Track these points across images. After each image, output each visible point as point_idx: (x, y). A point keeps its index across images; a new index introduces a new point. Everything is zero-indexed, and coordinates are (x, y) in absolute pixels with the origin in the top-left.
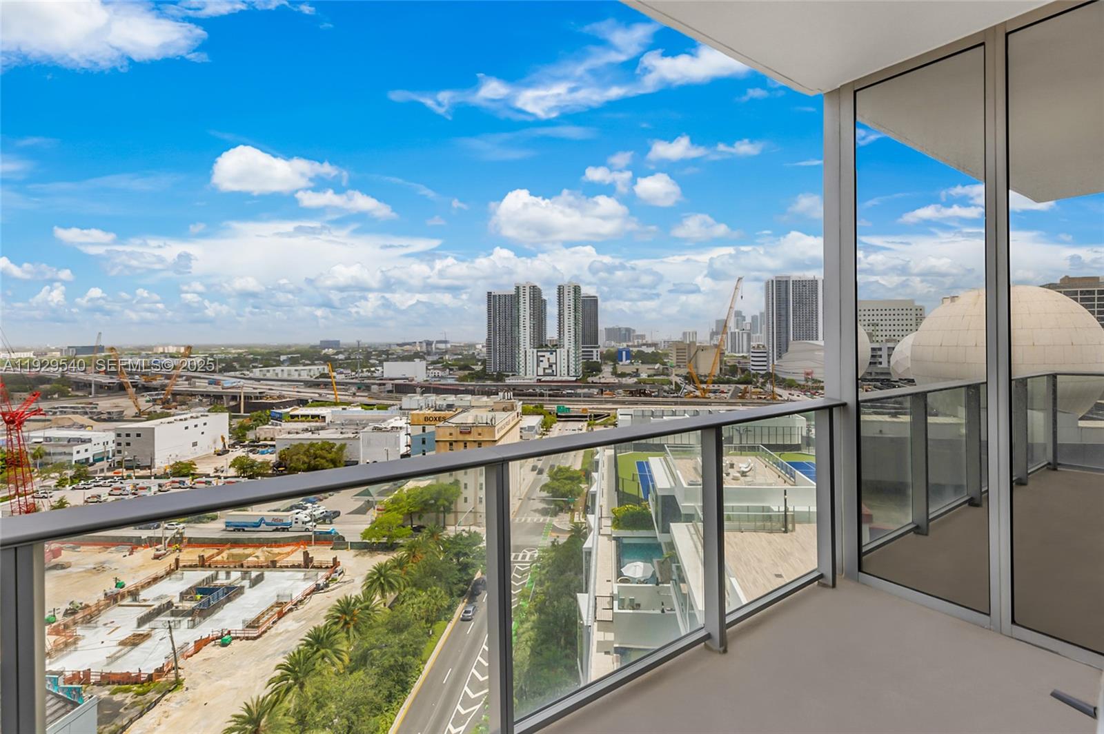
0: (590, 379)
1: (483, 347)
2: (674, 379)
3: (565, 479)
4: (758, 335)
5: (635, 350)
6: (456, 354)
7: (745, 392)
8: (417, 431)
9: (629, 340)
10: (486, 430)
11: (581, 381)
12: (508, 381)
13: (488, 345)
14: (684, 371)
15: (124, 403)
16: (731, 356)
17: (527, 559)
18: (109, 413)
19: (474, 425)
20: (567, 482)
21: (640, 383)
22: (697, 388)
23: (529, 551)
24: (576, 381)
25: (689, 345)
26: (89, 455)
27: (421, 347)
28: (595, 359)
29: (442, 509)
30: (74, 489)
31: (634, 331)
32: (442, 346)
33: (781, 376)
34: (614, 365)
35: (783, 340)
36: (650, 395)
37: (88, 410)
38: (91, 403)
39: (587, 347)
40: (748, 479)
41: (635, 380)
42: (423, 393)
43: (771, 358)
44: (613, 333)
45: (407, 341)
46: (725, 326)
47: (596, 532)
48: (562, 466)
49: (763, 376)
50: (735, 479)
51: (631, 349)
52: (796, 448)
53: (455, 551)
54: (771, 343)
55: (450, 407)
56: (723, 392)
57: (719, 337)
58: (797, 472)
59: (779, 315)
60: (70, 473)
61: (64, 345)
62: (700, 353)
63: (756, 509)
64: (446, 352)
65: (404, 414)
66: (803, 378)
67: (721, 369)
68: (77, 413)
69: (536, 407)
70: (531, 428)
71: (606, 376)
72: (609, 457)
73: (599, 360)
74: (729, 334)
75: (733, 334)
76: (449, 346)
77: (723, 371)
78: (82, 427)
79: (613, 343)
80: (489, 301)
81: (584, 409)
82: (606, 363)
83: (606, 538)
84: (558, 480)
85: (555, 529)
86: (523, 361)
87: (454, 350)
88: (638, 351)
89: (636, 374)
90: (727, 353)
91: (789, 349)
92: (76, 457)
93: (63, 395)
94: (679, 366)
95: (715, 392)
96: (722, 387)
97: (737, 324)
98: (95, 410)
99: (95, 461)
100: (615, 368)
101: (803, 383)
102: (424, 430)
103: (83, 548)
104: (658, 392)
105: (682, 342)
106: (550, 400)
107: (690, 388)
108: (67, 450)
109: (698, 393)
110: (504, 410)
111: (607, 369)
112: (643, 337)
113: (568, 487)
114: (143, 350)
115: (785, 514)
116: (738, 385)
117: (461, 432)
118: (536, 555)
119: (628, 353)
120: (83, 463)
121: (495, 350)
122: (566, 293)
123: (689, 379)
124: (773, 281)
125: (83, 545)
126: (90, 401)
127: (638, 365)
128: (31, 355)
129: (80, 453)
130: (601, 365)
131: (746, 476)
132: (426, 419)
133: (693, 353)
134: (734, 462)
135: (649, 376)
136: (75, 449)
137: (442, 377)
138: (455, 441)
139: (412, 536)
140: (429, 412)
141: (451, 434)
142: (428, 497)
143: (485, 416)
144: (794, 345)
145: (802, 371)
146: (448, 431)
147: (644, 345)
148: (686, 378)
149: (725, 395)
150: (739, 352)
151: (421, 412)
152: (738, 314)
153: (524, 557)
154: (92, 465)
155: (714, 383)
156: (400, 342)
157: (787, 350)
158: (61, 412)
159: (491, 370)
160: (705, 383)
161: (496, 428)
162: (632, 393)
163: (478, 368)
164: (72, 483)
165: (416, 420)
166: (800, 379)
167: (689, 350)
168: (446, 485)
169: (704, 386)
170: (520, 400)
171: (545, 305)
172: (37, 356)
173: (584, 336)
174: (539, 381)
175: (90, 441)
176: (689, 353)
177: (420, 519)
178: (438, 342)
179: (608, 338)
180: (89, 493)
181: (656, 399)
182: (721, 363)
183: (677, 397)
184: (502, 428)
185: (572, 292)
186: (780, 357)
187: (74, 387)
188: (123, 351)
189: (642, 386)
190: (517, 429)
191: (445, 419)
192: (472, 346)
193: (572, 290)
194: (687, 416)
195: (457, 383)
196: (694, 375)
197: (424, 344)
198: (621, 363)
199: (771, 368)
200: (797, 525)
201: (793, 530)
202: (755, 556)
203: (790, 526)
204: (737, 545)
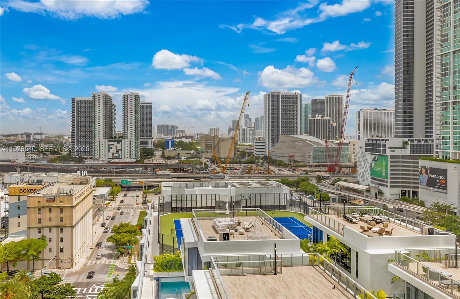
0: (146, 161)
2: (204, 160)
3: (125, 232)
4: (259, 131)
5: (178, 140)
6: (49, 143)
7: (251, 169)
9: (174, 134)
10: (66, 198)
11: (139, 162)
12: (87, 162)
13: (73, 137)
14: (210, 155)
17: (96, 291)
19: (57, 195)
20: (126, 234)
21: (180, 163)
22: (219, 167)
23: (97, 285)
24: (136, 162)
25: (214, 137)
27: (22, 137)
28: (149, 147)
31: (177, 127)
32: (38, 137)
33: (274, 158)
34: (163, 151)
35: (276, 134)
36: (187, 172)
39: (144, 139)
40: (250, 234)
41: (177, 161)
42: (21, 171)
43: (267, 146)
44: (162, 129)
46: (238, 124)
47: (142, 275)
49: (262, 159)
50: (241, 234)
51: (175, 140)
52: (284, 207)
54: (267, 136)
55: (40, 182)
56: (236, 169)
57: (234, 132)
58: (284, 228)
59: (273, 117)
62: (221, 142)
63: (255, 258)
64: (41, 141)
66: (288, 160)
67: (235, 154)
69: (107, 181)
70: (101, 196)
71: (157, 158)
72: (155, 217)
73: (153, 148)
74: (241, 130)
75: (243, 130)
76: (43, 136)
77: (236, 155)
79: (163, 136)
81: (141, 182)
82: (157, 150)
85: (117, 269)
86: (98, 148)
87: (48, 140)
88: (180, 141)
89: (178, 157)
90: (239, 143)
91: (279, 141)
94: (207, 152)
95: (231, 169)
96: (236, 166)
97: (246, 123)
100: (163, 153)
101: (288, 163)
102: (19, 200)
104: (193, 169)
105: (209, 135)
106: (116, 176)
107: (215, 167)
109: (219, 170)
110: (80, 183)
111: (158, 154)
112: (183, 131)
113: (127, 238)
115: (275, 261)
116: (246, 165)
119: (173, 142)
121: (77, 140)
122: (129, 100)
123: (214, 161)
124: (269, 95)
127: (179, 151)
130: (154, 151)
131: (248, 231)
133: (216, 142)
134: (241, 221)
135: (186, 159)
137: (37, 159)
138: (43, 207)
140: (24, 186)
142: (20, 248)
143: (65, 188)
144: (282, 138)
145: (287, 155)
147: (184, 137)
148: (211, 159)
149: (237, 171)
150: (247, 142)
151: (17, 186)
152: (247, 116)
153: (94, 290)
155: (230, 163)
157: (278, 141)
159: (74, 154)
160: (224, 163)
161: (74, 197)
162: (175, 170)
163: (65, 153)
165: (13, 192)
166: (286, 160)
167: (214, 141)
169: (223, 165)
171: (115, 108)
173: (141, 131)
174: (109, 162)
176: (214, 143)
177: (14, 266)
179: (160, 132)
181: (191, 175)
182: (235, 148)
183: (205, 173)
185: (133, 100)
186: (273, 145)
189: (182, 166)
190: (90, 197)
193: (133, 98)
194: (210, 187)
196: (217, 157)
197: (25, 136)
198: (167, 150)
199: (267, 153)
200: (283, 268)
201: (281, 272)
202: (253, 295)
203: (278, 269)
204: (240, 285)
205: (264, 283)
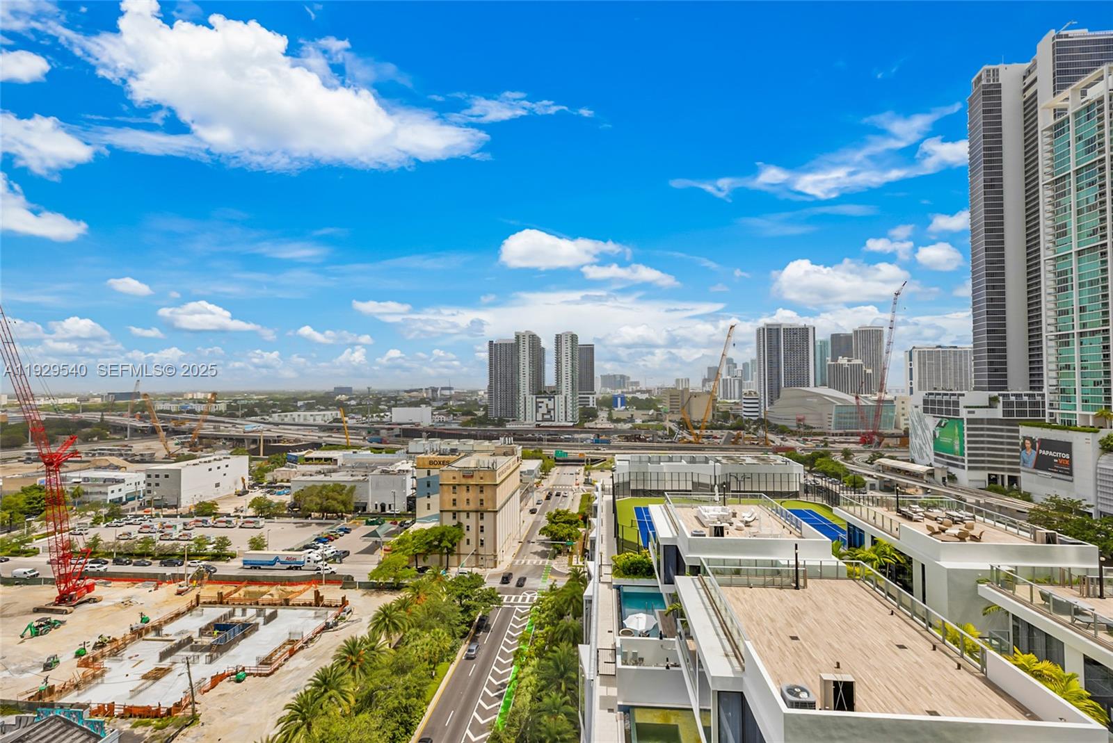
0: (586, 425)
1: (485, 393)
2: (668, 424)
3: (564, 522)
4: (749, 381)
5: (630, 396)
6: (460, 400)
7: (739, 437)
8: (423, 474)
9: (624, 387)
10: (487, 473)
11: (579, 427)
12: (509, 426)
13: (490, 392)
14: (677, 417)
15: (155, 446)
16: (725, 403)
17: (527, 602)
18: (142, 455)
19: (477, 469)
20: (565, 525)
21: (635, 429)
22: (690, 434)
23: (529, 593)
24: (573, 426)
25: (682, 391)
26: (122, 494)
27: (427, 393)
28: (591, 406)
29: (445, 551)
30: (107, 526)
31: (629, 378)
32: (447, 393)
33: (774, 422)
34: (610, 411)
35: (775, 386)
36: (644, 441)
37: (123, 452)
38: (126, 446)
39: (584, 394)
40: (753, 530)
41: (630, 425)
42: (428, 437)
43: (762, 404)
44: (609, 380)
45: (414, 387)
46: (718, 373)
47: (597, 580)
48: (560, 509)
49: (755, 422)
50: (738, 529)
51: (626, 395)
52: (796, 494)
53: (458, 593)
54: (762, 390)
55: (453, 451)
56: (716, 438)
57: (712, 384)
58: (803, 522)
59: (770, 362)
60: (105, 511)
61: (104, 392)
62: (693, 399)
63: (764, 563)
64: (450, 398)
65: (410, 458)
66: (795, 425)
67: (713, 415)
68: (113, 455)
69: (535, 451)
70: (530, 472)
71: (602, 422)
72: (608, 502)
73: (595, 406)
74: (721, 381)
75: (725, 381)
76: (453, 392)
77: (716, 417)
78: (117, 468)
79: (609, 390)
80: (491, 349)
81: (581, 454)
82: (602, 410)
83: (606, 586)
84: (556, 523)
85: (554, 572)
86: (523, 407)
87: (458, 397)
88: (633, 397)
89: (631, 419)
90: (719, 399)
91: (781, 396)
92: (111, 497)
93: (102, 438)
94: (673, 412)
95: (708, 437)
96: (716, 433)
97: (729, 371)
98: (129, 452)
99: (128, 500)
100: (610, 414)
101: (795, 429)
102: (429, 474)
103: (113, 584)
104: (653, 437)
105: (675, 389)
106: (548, 445)
107: (685, 434)
108: (102, 490)
109: (692, 439)
110: (505, 454)
111: (603, 414)
112: (637, 383)
113: (566, 531)
114: (174, 396)
115: (797, 570)
116: (731, 431)
117: (464, 476)
118: (536, 598)
119: (623, 399)
120: (116, 502)
121: (496, 396)
122: (563, 342)
123: (683, 425)
124: (764, 329)
125: (114, 580)
126: (125, 443)
127: (633, 411)
128: (75, 400)
129: (114, 493)
130: (597, 410)
131: (749, 526)
132: (431, 463)
133: (686, 399)
134: (737, 511)
135: (643, 422)
136: (110, 488)
137: (447, 422)
138: (458, 485)
139: (417, 577)
140: (434, 456)
141: (454, 478)
142: (432, 538)
143: (486, 460)
144: (785, 392)
145: (794, 417)
146: (451, 475)
147: (638, 391)
148: (679, 423)
149: (718, 441)
150: (731, 399)
151: (426, 456)
152: (730, 361)
153: (524, 599)
154: (125, 504)
155: (707, 428)
156: (408, 388)
157: (778, 397)
158: (99, 453)
159: (493, 415)
160: (699, 428)
161: (498, 472)
162: (628, 439)
163: (480, 413)
164: (106, 521)
165: (421, 463)
166: (792, 425)
167: (683, 396)
168: (450, 527)
169: (697, 432)
170: (520, 445)
171: (544, 353)
172: (81, 401)
173: (580, 383)
174: (538, 426)
175: (123, 481)
176: (683, 399)
177: (424, 560)
178: (443, 389)
179: (604, 384)
180: (120, 531)
181: (651, 444)
182: (714, 409)
183: (672, 442)
184: (503, 472)
185: (569, 341)
186: (771, 403)
187: (112, 430)
188: (156, 397)
189: (637, 432)
190: (517, 472)
191: (448, 463)
192: (474, 392)
193: (569, 339)
194: (684, 462)
195: (461, 427)
196: (688, 420)
197: (430, 391)
198: (616, 409)
199: (763, 414)
200: (808, 580)
201: (805, 586)
202: (767, 615)
203: (801, 582)
204: (746, 601)
205: (781, 600)
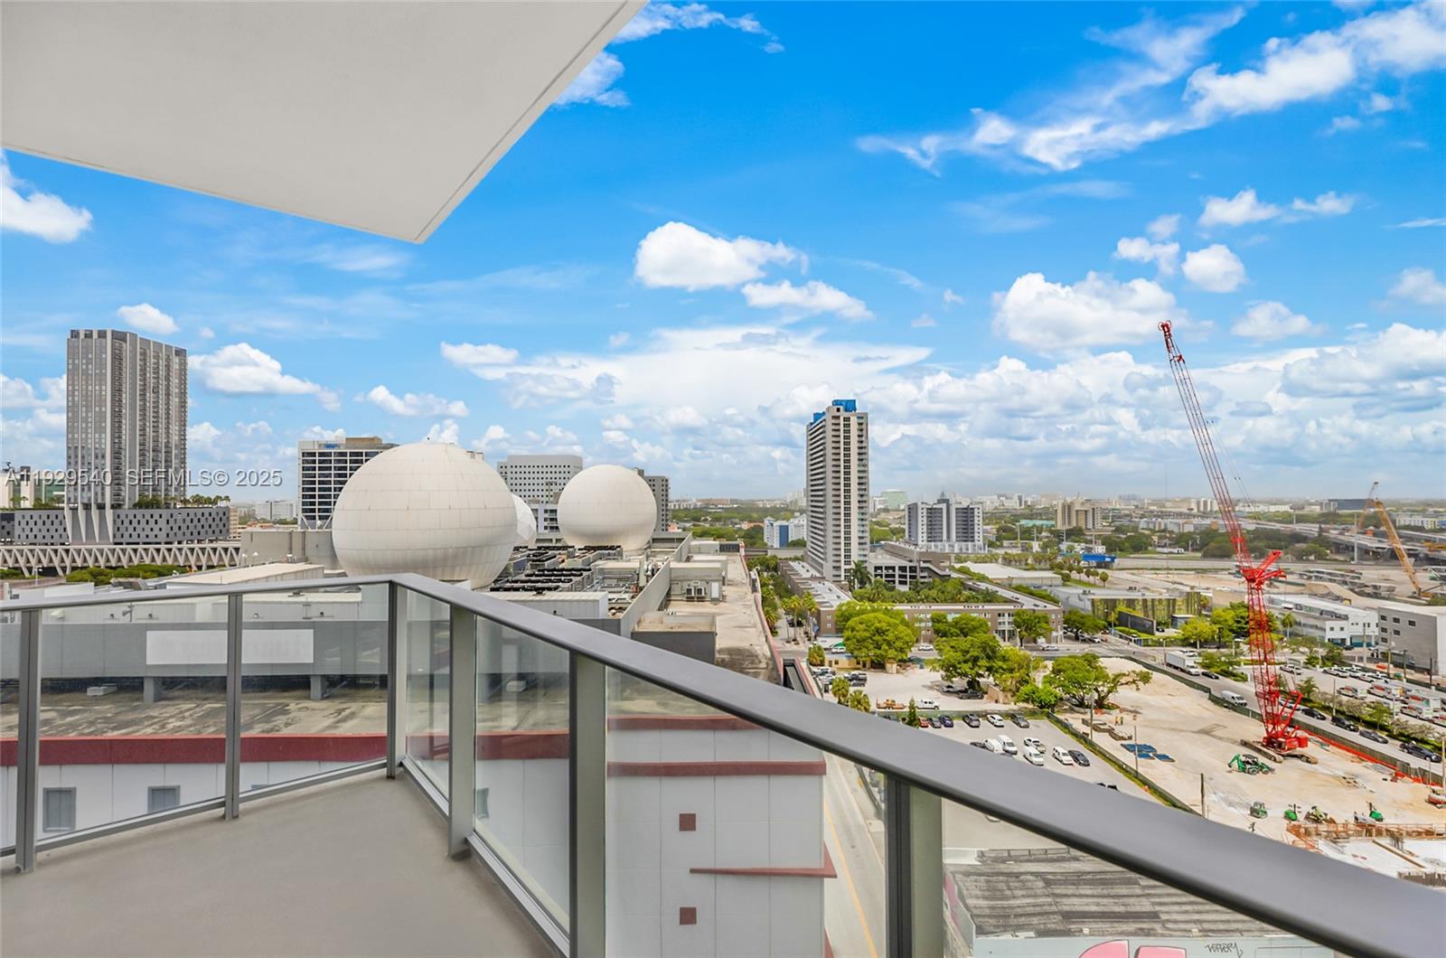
15: (1397, 576)
18: (1375, 586)
26: (1345, 635)
30: (1325, 672)
37: (1348, 579)
38: (1353, 572)
60: (1322, 651)
61: (1325, 497)
68: (1335, 581)
78: (1338, 599)
92: (1329, 635)
93: (1321, 557)
98: (1356, 581)
99: (1353, 645)
103: (1331, 748)
108: (1319, 624)
120: (1337, 644)
125: (1334, 745)
126: (1353, 568)
128: (1286, 508)
129: (1333, 631)
136: (1328, 624)
154: (1348, 649)
158: (1316, 577)
164: (1324, 664)
172: (1295, 509)
175: (1346, 618)
180: (1341, 683)
187: (1333, 549)
188: (1400, 506)
